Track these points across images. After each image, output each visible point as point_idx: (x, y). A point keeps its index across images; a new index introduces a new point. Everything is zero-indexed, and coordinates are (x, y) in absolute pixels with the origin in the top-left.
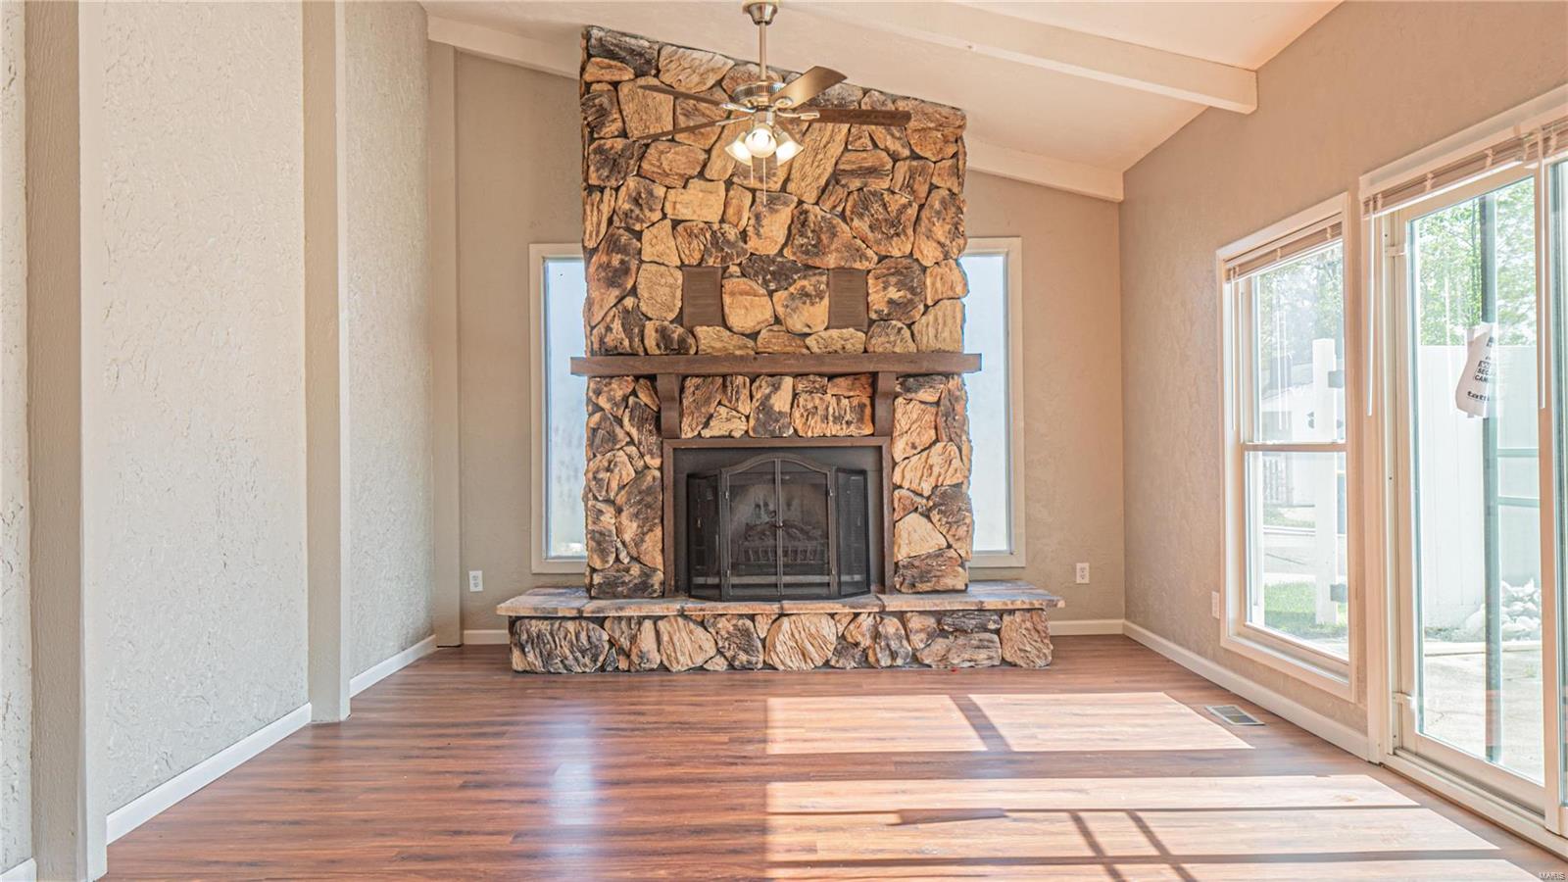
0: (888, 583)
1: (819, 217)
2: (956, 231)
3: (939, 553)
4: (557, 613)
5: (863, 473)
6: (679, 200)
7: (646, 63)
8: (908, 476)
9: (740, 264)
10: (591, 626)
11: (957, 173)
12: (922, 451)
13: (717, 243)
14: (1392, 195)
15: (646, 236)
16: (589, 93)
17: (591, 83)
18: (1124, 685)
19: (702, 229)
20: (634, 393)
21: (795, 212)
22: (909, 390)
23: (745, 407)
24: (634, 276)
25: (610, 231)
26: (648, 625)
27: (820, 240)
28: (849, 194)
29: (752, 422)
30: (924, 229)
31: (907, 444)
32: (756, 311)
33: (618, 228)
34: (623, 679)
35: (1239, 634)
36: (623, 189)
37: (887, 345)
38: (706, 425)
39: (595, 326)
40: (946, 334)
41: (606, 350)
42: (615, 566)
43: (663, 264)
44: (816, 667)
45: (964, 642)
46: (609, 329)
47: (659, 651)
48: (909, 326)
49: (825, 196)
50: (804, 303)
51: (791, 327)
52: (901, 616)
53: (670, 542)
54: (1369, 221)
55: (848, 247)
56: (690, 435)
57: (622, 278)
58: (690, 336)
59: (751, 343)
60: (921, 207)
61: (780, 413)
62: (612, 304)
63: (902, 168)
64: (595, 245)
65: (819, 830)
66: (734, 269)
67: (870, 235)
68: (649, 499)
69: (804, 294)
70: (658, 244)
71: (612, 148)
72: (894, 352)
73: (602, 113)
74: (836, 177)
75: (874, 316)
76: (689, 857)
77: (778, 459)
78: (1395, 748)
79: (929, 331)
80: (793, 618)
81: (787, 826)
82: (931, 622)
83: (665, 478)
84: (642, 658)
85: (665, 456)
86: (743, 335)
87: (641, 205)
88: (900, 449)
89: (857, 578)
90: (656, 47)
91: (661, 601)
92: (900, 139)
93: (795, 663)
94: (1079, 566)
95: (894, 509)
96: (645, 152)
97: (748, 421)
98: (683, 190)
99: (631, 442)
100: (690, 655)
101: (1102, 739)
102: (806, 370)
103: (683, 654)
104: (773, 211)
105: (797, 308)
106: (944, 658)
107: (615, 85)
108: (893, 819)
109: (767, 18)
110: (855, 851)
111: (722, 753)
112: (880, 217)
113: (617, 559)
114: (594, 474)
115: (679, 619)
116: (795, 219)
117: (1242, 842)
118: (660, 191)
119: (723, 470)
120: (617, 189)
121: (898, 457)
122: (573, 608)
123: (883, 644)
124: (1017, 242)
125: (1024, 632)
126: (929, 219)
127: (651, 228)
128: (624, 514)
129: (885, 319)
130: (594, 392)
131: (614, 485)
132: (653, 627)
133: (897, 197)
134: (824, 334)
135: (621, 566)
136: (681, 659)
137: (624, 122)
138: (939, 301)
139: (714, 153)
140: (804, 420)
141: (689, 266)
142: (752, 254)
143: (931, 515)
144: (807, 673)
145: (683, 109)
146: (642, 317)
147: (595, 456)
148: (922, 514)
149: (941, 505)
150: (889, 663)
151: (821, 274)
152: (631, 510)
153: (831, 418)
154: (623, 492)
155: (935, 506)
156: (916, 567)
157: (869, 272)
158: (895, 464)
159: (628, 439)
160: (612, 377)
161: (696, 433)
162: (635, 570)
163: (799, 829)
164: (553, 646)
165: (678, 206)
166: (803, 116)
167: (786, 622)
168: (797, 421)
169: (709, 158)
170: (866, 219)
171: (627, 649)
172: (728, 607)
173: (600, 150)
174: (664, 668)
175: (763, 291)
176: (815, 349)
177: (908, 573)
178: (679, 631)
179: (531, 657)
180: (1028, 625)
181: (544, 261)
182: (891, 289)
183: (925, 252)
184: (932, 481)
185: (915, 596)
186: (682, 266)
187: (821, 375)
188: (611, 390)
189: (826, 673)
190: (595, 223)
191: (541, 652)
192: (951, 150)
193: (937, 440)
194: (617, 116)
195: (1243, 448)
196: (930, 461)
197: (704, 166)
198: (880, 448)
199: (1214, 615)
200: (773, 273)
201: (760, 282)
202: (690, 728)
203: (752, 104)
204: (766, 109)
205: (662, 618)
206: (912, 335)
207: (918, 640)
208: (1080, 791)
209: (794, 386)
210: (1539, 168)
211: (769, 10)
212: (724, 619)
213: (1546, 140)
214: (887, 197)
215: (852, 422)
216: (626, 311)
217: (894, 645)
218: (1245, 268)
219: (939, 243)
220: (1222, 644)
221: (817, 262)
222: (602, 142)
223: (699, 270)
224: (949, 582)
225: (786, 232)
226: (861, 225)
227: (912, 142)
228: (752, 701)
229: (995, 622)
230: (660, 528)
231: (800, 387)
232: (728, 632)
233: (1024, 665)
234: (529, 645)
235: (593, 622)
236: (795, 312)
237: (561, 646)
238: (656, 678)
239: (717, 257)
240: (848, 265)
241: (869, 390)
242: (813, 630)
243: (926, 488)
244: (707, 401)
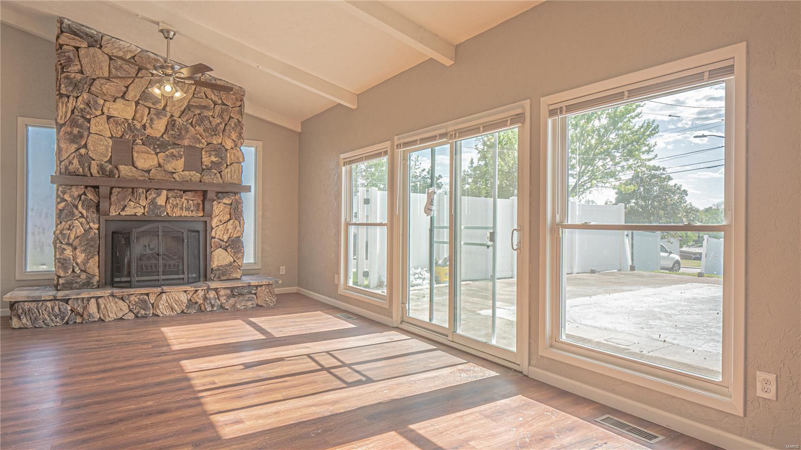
0: (208, 276)
1: (181, 123)
2: (240, 136)
3: (230, 264)
4: (41, 298)
5: (198, 232)
6: (111, 107)
7: (95, 41)
8: (218, 233)
9: (142, 139)
10: (61, 303)
11: (241, 113)
12: (224, 223)
13: (131, 128)
14: (406, 144)
15: (93, 121)
16: (61, 49)
17: (63, 45)
18: (304, 310)
19: (123, 122)
20: (84, 193)
21: (169, 120)
22: (219, 199)
23: (143, 202)
24: (86, 139)
25: (72, 117)
26: (93, 301)
27: (181, 133)
28: (194, 115)
29: (146, 209)
30: (227, 134)
31: (218, 220)
32: (150, 161)
33: (77, 116)
34: (78, 327)
35: (345, 289)
36: (80, 98)
37: (210, 180)
38: (123, 210)
39: (62, 161)
40: (235, 177)
41: (69, 173)
42: (72, 274)
43: (102, 135)
44: (178, 313)
45: (243, 299)
46: (71, 163)
47: (98, 312)
48: (220, 173)
49: (184, 115)
50: (173, 159)
51: (166, 169)
52: (216, 290)
53: (102, 263)
54: (398, 152)
55: (194, 137)
56: (114, 214)
57: (79, 139)
58: (115, 169)
59: (147, 175)
60: (226, 124)
61: (160, 205)
62: (73, 151)
63: (218, 108)
64: (64, 122)
65: (213, 375)
66: (139, 141)
67: (204, 133)
68: (92, 243)
69: (173, 155)
70: (98, 125)
71: (75, 77)
72: (213, 183)
73: (69, 60)
74: (189, 107)
75: (204, 167)
76: (160, 395)
77: (160, 225)
78: (401, 322)
79: (228, 175)
80: (168, 293)
81: (199, 376)
82: (229, 292)
83: (101, 234)
84: (90, 316)
85: (101, 223)
86: (143, 171)
87: (90, 107)
88: (215, 222)
89: (194, 275)
90: (100, 35)
91: (98, 289)
92: (217, 96)
93: (168, 313)
94: (281, 267)
95: (212, 247)
96: (93, 82)
97: (144, 209)
98: (113, 103)
99: (82, 216)
100: (116, 314)
101: (306, 329)
102: (174, 188)
103: (112, 313)
104: (159, 118)
105: (169, 161)
106: (234, 306)
107: (77, 48)
108: (241, 367)
109: (171, 37)
110: (232, 381)
111: (151, 352)
112: (208, 127)
113: (73, 271)
114: (60, 231)
115: (110, 297)
116: (169, 123)
117: (367, 356)
118: (101, 102)
119: (133, 230)
120: (77, 98)
121: (214, 225)
122: (51, 295)
123: (208, 302)
124: (261, 143)
125: (266, 293)
126: (229, 130)
127: (95, 118)
128: (78, 251)
129: (210, 169)
130: (61, 192)
131: (72, 237)
132: (96, 302)
133: (216, 119)
134: (181, 173)
135: (76, 275)
136: (111, 315)
137: (82, 67)
138: (233, 163)
139: (130, 88)
140: (171, 209)
141: (116, 137)
142: (148, 135)
143: (227, 249)
144: (173, 316)
145: (114, 66)
146: (89, 158)
147: (61, 222)
148: (223, 249)
149: (232, 245)
150: (211, 309)
151: (181, 148)
152: (82, 248)
153: (184, 209)
154: (77, 240)
155: (229, 245)
156: (221, 270)
157: (203, 149)
158: (212, 228)
159: (80, 215)
160: (72, 186)
161: (118, 213)
162: (83, 276)
163: (204, 376)
164: (38, 314)
165: (111, 110)
166: (186, 82)
167: (164, 296)
168: (168, 210)
169: (127, 90)
170: (202, 127)
171: (81, 313)
172: (136, 291)
173: (67, 78)
174: (101, 320)
175: (153, 152)
176: (178, 179)
177: (217, 272)
178: (110, 303)
179: (24, 321)
180: (267, 290)
181: (26, 126)
182: (212, 157)
183: (227, 143)
184: (228, 235)
185: (219, 282)
186: (112, 137)
187: (180, 190)
188: (71, 192)
189: (182, 316)
190: (64, 111)
191: (30, 318)
192: (239, 104)
193: (230, 219)
194: (78, 63)
195: (348, 224)
196: (227, 227)
197: (125, 93)
198: (206, 222)
199: (336, 282)
200: (158, 145)
201: (152, 148)
202: (129, 344)
203: (163, 72)
204: (170, 75)
205: (100, 297)
206: (221, 176)
207: (223, 300)
208: (307, 348)
209: (167, 194)
210: (453, 142)
211: (172, 33)
212: (133, 296)
213: (455, 134)
214: (211, 119)
215: (193, 211)
216: (81, 155)
217: (213, 302)
218: (351, 162)
219: (233, 140)
220: (339, 293)
221: (179, 142)
222: (69, 74)
223: (121, 140)
224: (234, 275)
225: (165, 128)
226: (200, 129)
227: (223, 98)
228: (154, 330)
229: (255, 290)
230: (98, 256)
231: (170, 195)
232: (135, 302)
233: (266, 306)
234: (23, 315)
235: (62, 301)
236: (168, 162)
237: (43, 314)
238: (97, 325)
239: (130, 135)
240: (193, 145)
241: (202, 198)
242: (177, 298)
243: (226, 238)
244: (124, 199)
